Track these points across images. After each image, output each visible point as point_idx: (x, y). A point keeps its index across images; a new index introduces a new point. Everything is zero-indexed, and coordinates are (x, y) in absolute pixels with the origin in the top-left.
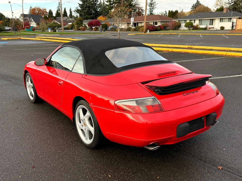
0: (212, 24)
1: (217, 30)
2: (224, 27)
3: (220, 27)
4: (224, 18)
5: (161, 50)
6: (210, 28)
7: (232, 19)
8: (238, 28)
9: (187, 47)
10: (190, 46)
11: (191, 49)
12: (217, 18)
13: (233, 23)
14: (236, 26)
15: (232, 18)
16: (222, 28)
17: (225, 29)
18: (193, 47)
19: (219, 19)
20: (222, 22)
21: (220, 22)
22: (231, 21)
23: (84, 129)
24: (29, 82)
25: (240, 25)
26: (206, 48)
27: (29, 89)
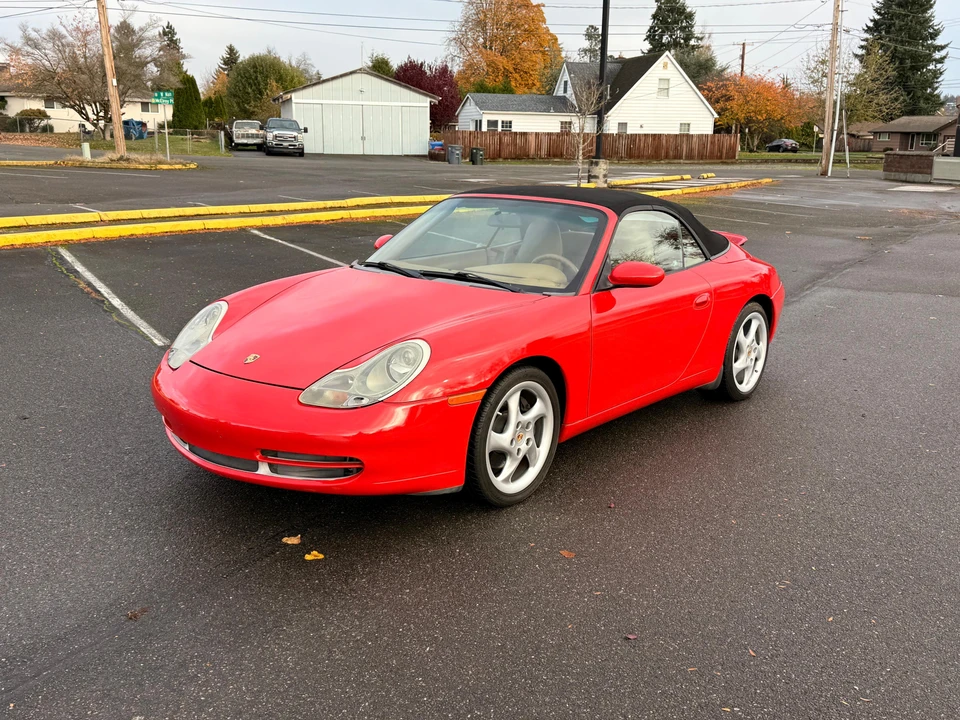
23: (749, 363)
24: (518, 413)
27: (515, 449)
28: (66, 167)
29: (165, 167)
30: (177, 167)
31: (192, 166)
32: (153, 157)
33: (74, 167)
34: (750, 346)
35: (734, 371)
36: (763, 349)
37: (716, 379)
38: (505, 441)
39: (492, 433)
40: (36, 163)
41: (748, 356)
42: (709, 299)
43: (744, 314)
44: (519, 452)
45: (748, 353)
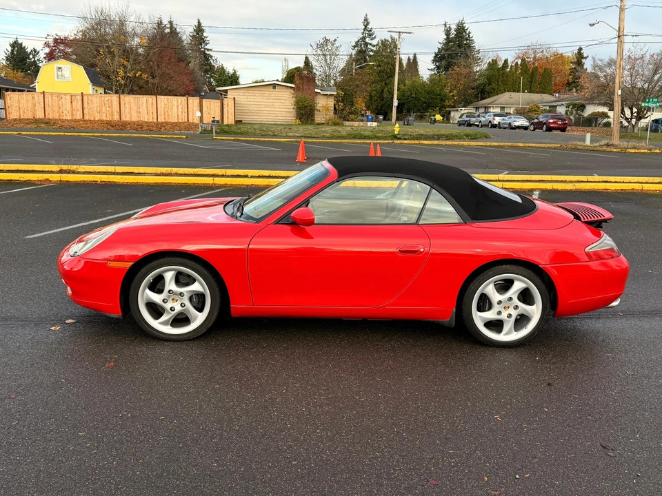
5: (21, 179)
8: (14, 114)
9: (55, 168)
10: (65, 167)
11: (69, 172)
14: (5, 109)
18: (74, 167)
23: (504, 316)
24: (170, 285)
25: (17, 109)
26: (113, 171)
27: (168, 306)
28: (566, 149)
29: (633, 151)
30: (642, 151)
31: (658, 151)
32: (630, 144)
33: (571, 149)
34: (505, 302)
35: (478, 318)
36: (536, 311)
37: (449, 319)
38: (157, 298)
39: (148, 291)
40: (548, 145)
41: (502, 310)
42: (422, 250)
43: (490, 273)
44: (172, 309)
45: (505, 308)
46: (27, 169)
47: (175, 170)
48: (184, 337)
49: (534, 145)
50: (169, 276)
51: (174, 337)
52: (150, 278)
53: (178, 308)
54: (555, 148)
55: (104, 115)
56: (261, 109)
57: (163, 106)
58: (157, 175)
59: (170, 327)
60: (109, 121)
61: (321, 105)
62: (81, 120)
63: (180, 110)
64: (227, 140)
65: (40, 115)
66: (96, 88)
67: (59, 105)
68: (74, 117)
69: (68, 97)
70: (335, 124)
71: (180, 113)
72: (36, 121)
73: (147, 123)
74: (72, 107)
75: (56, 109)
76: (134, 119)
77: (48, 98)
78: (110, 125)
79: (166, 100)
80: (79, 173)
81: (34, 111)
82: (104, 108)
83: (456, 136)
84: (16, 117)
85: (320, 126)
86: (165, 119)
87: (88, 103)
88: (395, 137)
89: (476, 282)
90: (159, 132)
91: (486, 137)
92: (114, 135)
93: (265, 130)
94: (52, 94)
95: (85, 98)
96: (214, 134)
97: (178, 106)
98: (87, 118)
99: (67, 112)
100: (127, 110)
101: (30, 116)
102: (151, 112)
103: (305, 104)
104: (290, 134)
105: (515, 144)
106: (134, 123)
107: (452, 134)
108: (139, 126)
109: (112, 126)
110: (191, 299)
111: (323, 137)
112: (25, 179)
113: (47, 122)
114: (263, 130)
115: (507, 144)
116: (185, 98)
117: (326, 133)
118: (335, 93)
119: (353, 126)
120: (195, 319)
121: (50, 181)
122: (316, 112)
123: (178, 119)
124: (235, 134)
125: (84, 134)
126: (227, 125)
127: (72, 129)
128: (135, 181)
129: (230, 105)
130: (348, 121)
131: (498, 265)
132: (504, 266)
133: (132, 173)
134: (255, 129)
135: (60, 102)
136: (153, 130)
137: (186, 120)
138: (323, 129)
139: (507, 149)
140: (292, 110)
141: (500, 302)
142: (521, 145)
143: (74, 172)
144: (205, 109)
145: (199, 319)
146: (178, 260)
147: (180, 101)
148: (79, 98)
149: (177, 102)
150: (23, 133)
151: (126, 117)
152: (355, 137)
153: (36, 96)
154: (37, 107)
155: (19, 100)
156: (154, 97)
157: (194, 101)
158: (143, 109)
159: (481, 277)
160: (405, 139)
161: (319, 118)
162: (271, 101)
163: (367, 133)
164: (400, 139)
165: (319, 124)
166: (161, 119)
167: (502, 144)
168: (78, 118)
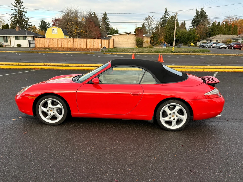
0: (7, 42)
1: (14, 48)
2: (20, 45)
3: (17, 44)
4: (19, 36)
6: (6, 45)
7: (28, 38)
8: (38, 46)
9: (42, 64)
11: (47, 65)
12: (12, 36)
13: (29, 41)
14: (35, 44)
15: (27, 36)
16: (19, 46)
17: (21, 46)
18: (49, 64)
19: (15, 37)
20: (18, 40)
21: (16, 39)
22: (27, 39)
23: (172, 119)
24: (50, 105)
25: (39, 44)
26: (62, 65)
27: (49, 113)
33: (241, 56)
34: (172, 114)
35: (162, 120)
36: (184, 118)
37: (151, 120)
38: (45, 110)
39: (42, 107)
40: (231, 55)
41: (172, 117)
42: (140, 94)
43: (166, 103)
44: (50, 114)
45: (172, 116)
46: (33, 64)
47: (83, 65)
48: (54, 124)
49: (226, 54)
50: (49, 102)
51: (51, 124)
52: (43, 102)
53: (52, 114)
54: (234, 56)
55: (68, 46)
56: (123, 43)
57: (88, 42)
58: (77, 66)
59: (50, 120)
60: (70, 48)
61: (145, 41)
62: (60, 48)
63: (94, 43)
64: (109, 54)
65: (47, 46)
66: (66, 36)
67: (53, 42)
68: (58, 47)
69: (56, 40)
70: (150, 47)
71: (94, 45)
72: (45, 48)
73: (83, 48)
74: (57, 43)
75: (52, 44)
76: (79, 47)
77: (49, 40)
78: (70, 49)
79: (89, 40)
80: (50, 66)
81: (45, 44)
82: (68, 43)
83: (197, 51)
84: (38, 47)
85: (145, 48)
86: (89, 47)
87: (63, 41)
88: (172, 52)
89: (161, 106)
90: (87, 51)
91: (208, 51)
92: (70, 53)
93: (124, 50)
94: (51, 39)
95: (62, 40)
96: (104, 52)
97: (94, 42)
98: (62, 47)
99: (56, 45)
100: (76, 44)
101: (43, 46)
102: (84, 44)
103: (139, 40)
104: (133, 52)
105: (218, 54)
106: (78, 48)
107: (195, 50)
108: (80, 50)
109: (71, 50)
110: (57, 110)
111: (145, 52)
112: (29, 68)
113: (49, 48)
114: (123, 50)
115: (215, 54)
116: (96, 39)
117: (146, 51)
118: (151, 36)
119: (157, 48)
120: (59, 118)
121: (38, 69)
122: (143, 43)
123: (94, 47)
124: (113, 52)
125: (59, 52)
126: (111, 49)
127: (57, 51)
128: (67, 69)
129: (112, 41)
130: (155, 46)
131: (170, 100)
132: (172, 100)
133: (68, 66)
134: (120, 50)
135: (54, 41)
136: (85, 51)
137: (96, 47)
138: (145, 50)
139: (214, 56)
140: (134, 43)
141: (170, 114)
142: (221, 54)
143: (48, 66)
144: (103, 43)
145: (60, 117)
146: (52, 96)
147: (94, 40)
148: (60, 40)
149: (93, 41)
150: (39, 52)
151: (76, 47)
152: (157, 52)
153: (45, 39)
154: (45, 43)
155: (40, 41)
156: (86, 39)
157: (99, 40)
158: (82, 44)
159: (163, 104)
160: (176, 53)
161: (144, 45)
162: (127, 39)
163: (161, 51)
164: (174, 53)
165: (144, 48)
166: (88, 47)
167: (213, 54)
168: (60, 47)
